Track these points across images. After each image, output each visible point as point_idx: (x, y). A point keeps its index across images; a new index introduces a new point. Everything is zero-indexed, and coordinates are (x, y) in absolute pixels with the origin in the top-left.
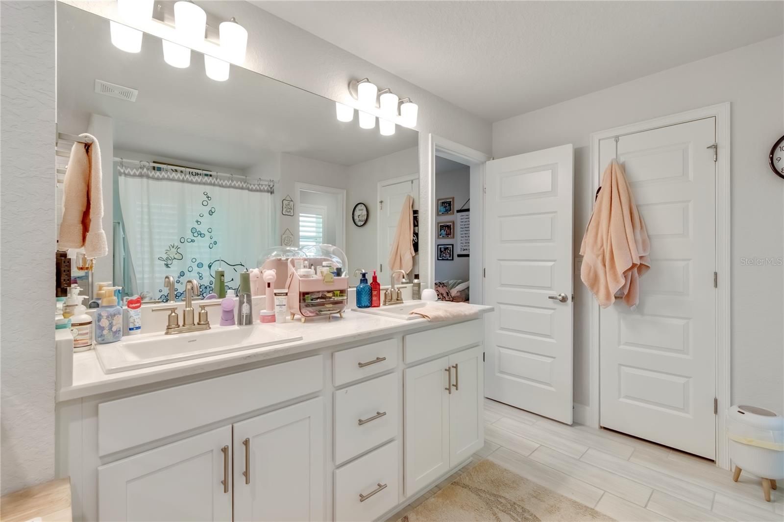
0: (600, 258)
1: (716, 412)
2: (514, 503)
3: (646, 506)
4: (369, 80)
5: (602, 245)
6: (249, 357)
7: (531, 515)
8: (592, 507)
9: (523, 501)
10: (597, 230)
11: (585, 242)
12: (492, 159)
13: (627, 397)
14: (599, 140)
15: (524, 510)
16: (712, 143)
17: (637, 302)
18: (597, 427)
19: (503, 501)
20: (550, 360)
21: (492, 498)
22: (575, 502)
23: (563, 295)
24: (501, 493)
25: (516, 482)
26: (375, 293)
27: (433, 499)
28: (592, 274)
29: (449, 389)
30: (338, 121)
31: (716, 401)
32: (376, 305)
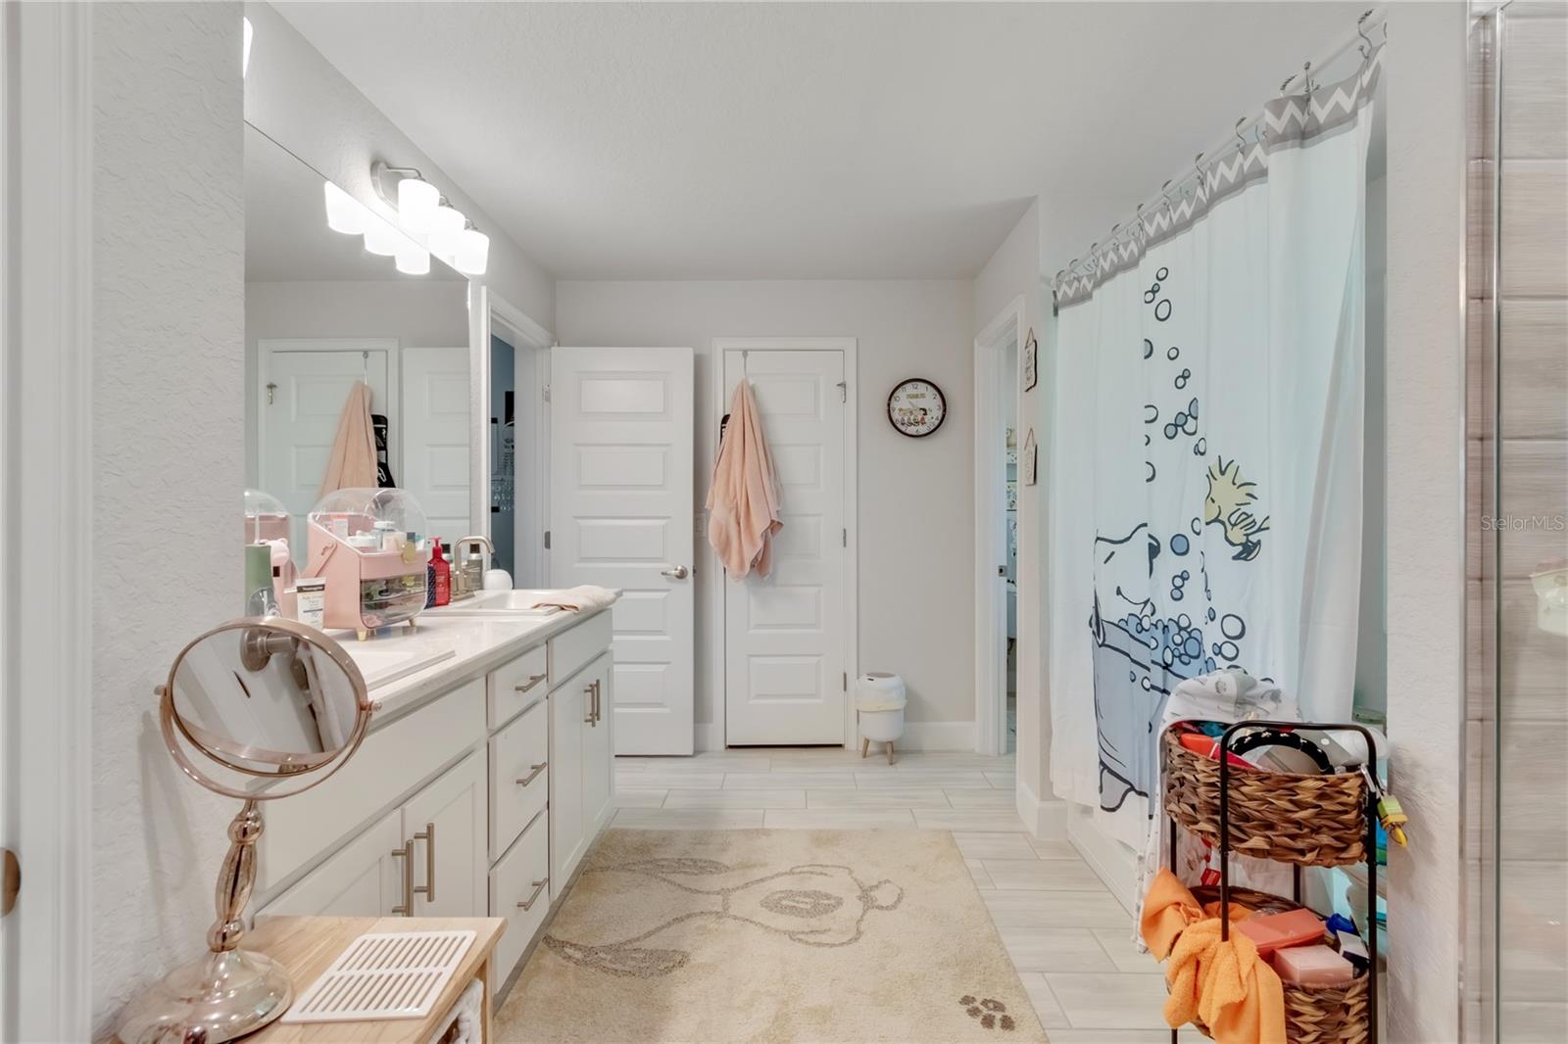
0: (733, 513)
1: (845, 689)
2: (680, 860)
3: (806, 808)
4: (423, 176)
5: (735, 497)
6: (425, 684)
7: (706, 862)
8: (761, 827)
9: (687, 853)
10: (729, 475)
11: (713, 493)
12: (556, 344)
13: (759, 696)
14: (724, 350)
15: (695, 861)
16: (841, 381)
17: (771, 570)
18: (723, 747)
19: (665, 863)
20: (661, 668)
21: (649, 866)
22: (743, 830)
23: (679, 568)
24: (657, 857)
25: (666, 839)
26: (441, 579)
27: (571, 901)
28: (723, 536)
29: (592, 721)
30: (329, 229)
31: (845, 675)
32: (443, 602)
